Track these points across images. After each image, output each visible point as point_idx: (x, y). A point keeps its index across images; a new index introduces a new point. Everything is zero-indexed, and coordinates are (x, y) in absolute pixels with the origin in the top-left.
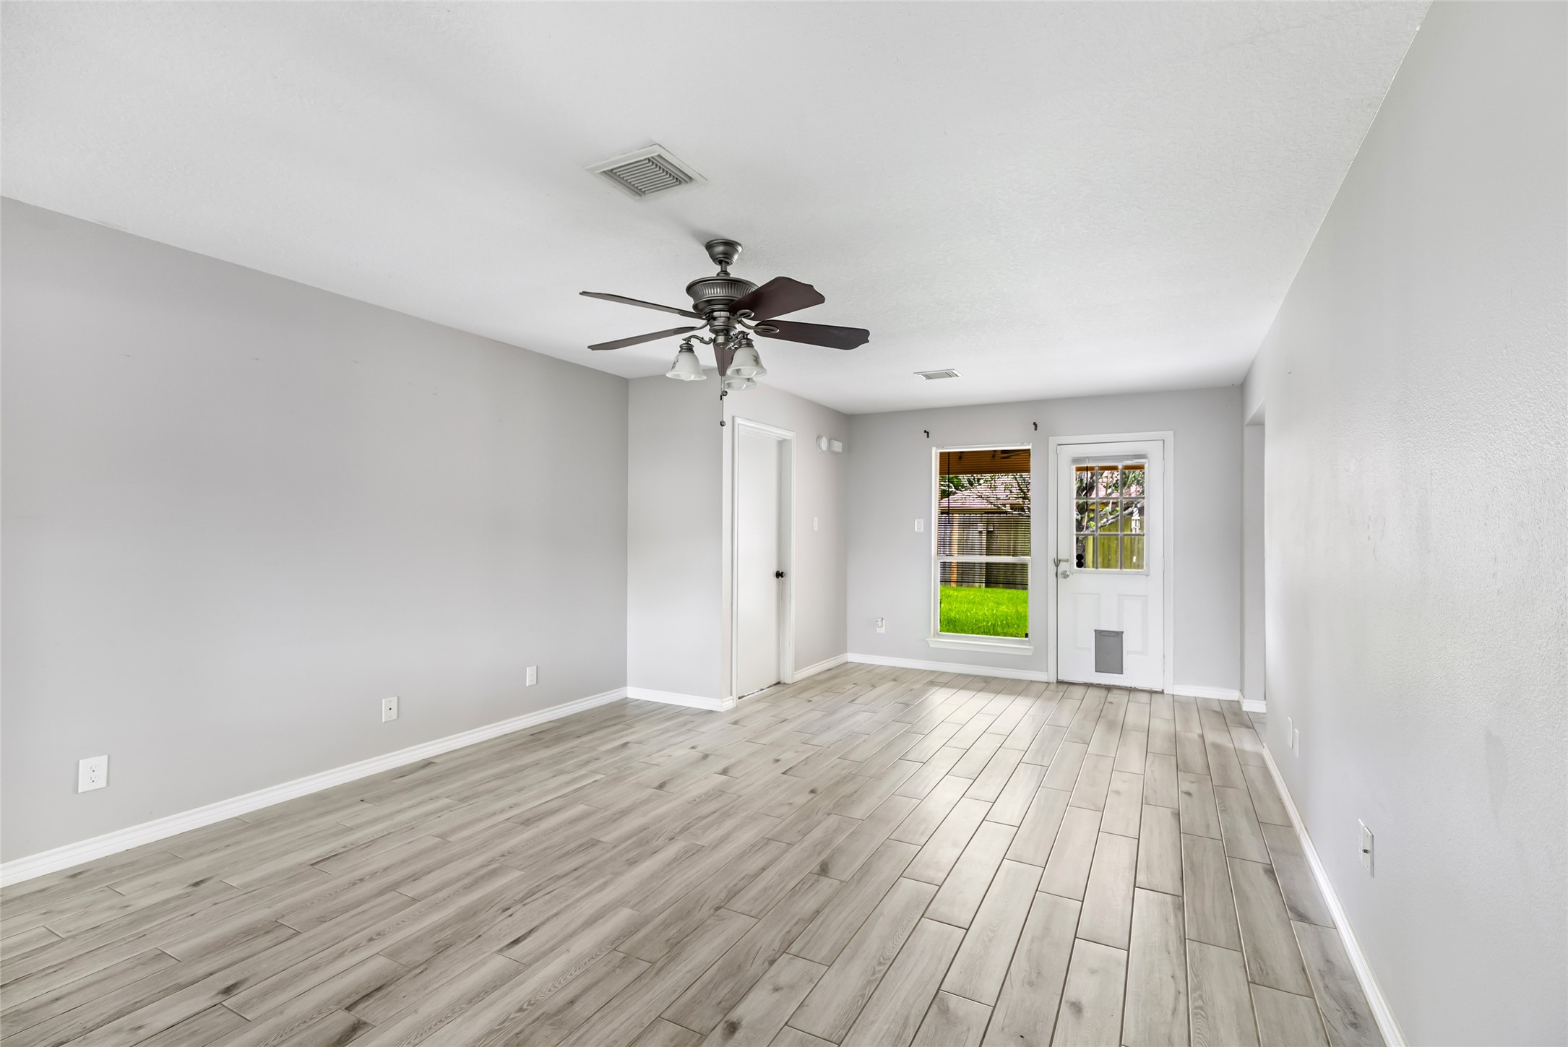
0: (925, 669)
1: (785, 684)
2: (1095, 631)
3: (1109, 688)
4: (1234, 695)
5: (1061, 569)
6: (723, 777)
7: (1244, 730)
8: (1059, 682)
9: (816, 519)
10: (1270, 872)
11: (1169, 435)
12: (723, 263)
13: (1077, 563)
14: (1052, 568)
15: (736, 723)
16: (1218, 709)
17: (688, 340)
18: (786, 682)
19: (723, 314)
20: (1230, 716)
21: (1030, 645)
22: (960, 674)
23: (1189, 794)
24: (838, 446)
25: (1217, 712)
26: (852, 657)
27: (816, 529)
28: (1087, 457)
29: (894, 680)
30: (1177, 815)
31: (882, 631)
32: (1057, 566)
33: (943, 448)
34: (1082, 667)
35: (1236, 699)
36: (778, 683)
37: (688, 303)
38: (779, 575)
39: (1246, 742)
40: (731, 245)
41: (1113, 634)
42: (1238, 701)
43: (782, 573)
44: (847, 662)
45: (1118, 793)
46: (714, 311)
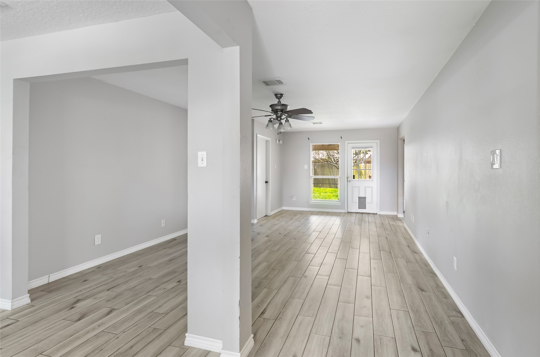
0: (308, 210)
1: (268, 216)
2: (358, 197)
3: (362, 213)
4: (395, 213)
5: (348, 180)
6: (267, 238)
7: (399, 221)
8: (348, 212)
9: (276, 165)
10: (408, 246)
11: (378, 141)
12: (279, 99)
13: (353, 178)
14: (346, 179)
15: (261, 226)
16: (392, 217)
17: (271, 119)
18: (268, 215)
19: (281, 113)
20: (395, 218)
21: (340, 202)
22: (319, 212)
23: (388, 234)
24: (281, 142)
25: (391, 217)
26: (285, 208)
27: (276, 168)
28: (356, 147)
29: (300, 214)
30: (387, 238)
31: (295, 199)
32: (347, 179)
33: (313, 143)
34: (355, 208)
35: (396, 214)
36: (266, 216)
37: (270, 109)
38: (266, 182)
39: (400, 224)
40: (282, 95)
41: (363, 198)
42: (397, 215)
43: (267, 182)
44: (283, 210)
45: (372, 235)
46: (278, 112)
